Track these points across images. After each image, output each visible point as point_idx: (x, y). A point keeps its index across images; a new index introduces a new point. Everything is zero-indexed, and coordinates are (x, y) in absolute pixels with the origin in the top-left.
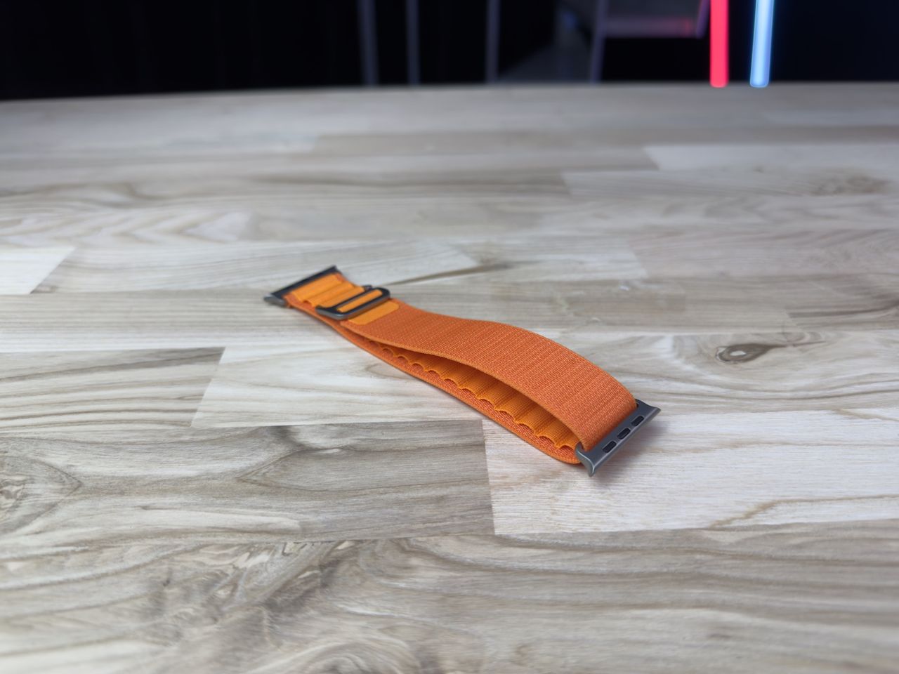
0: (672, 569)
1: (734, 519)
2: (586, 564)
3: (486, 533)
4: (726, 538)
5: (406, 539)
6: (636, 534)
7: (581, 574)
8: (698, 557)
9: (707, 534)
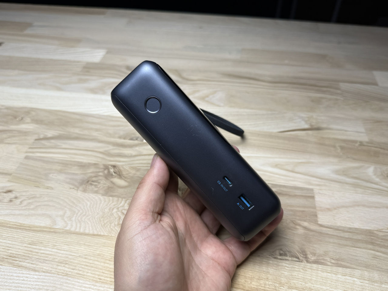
0: (365, 239)
1: (383, 229)
2: (342, 234)
3: (316, 222)
4: (381, 234)
5: (295, 221)
6: (356, 229)
7: (341, 237)
8: (372, 237)
9: (375, 232)
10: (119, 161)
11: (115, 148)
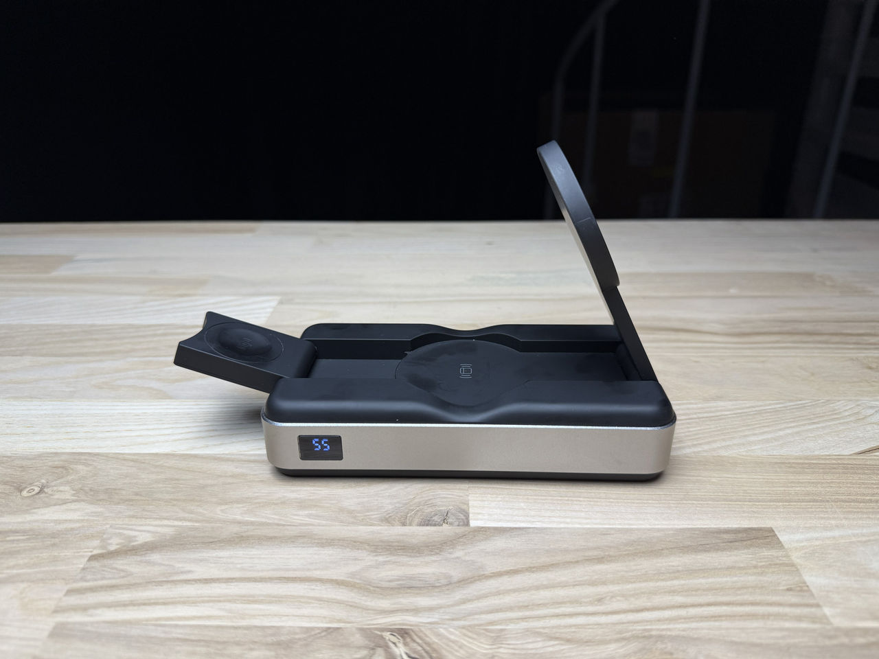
10: (416, 611)
11: (381, 559)
